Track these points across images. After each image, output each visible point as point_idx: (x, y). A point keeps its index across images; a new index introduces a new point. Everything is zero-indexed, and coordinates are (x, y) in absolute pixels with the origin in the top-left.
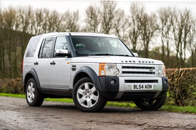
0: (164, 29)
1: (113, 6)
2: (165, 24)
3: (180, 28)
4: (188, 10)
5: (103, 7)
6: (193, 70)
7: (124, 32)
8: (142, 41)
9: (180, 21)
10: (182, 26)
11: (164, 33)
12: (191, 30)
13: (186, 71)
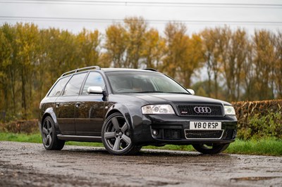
0: (211, 57)
1: (143, 26)
2: (212, 51)
3: (231, 56)
4: (242, 31)
5: (129, 28)
6: (268, 102)
7: (158, 61)
8: (182, 74)
9: (232, 47)
10: (234, 54)
11: (211, 63)
12: (247, 59)
13: (259, 105)
